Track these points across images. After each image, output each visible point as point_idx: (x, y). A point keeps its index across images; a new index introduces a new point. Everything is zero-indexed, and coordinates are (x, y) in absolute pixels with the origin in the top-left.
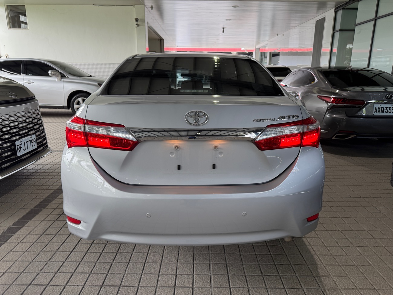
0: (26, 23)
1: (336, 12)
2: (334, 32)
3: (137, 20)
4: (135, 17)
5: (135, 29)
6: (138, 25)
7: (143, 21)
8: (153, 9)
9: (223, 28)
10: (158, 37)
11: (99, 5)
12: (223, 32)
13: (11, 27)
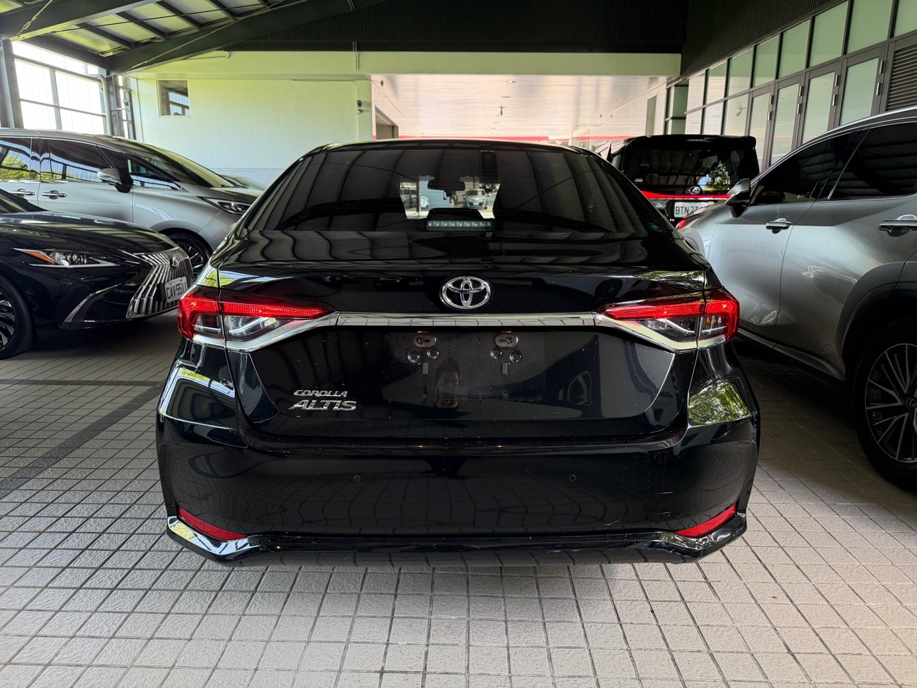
0: (188, 107)
1: (669, 90)
2: (667, 120)
3: (360, 104)
4: (357, 99)
5: (358, 116)
6: (361, 111)
7: (370, 105)
8: (384, 85)
9: (502, 108)
10: (388, 123)
11: (301, 80)
12: (501, 112)
13: (162, 113)
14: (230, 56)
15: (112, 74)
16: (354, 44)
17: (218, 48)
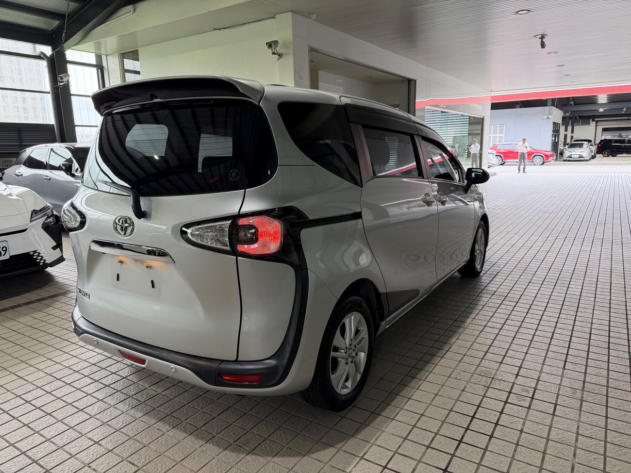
3: (269, 45)
5: (277, 64)
6: (280, 55)
11: (224, 29)
12: (543, 45)
14: (134, 11)
15: (59, 49)
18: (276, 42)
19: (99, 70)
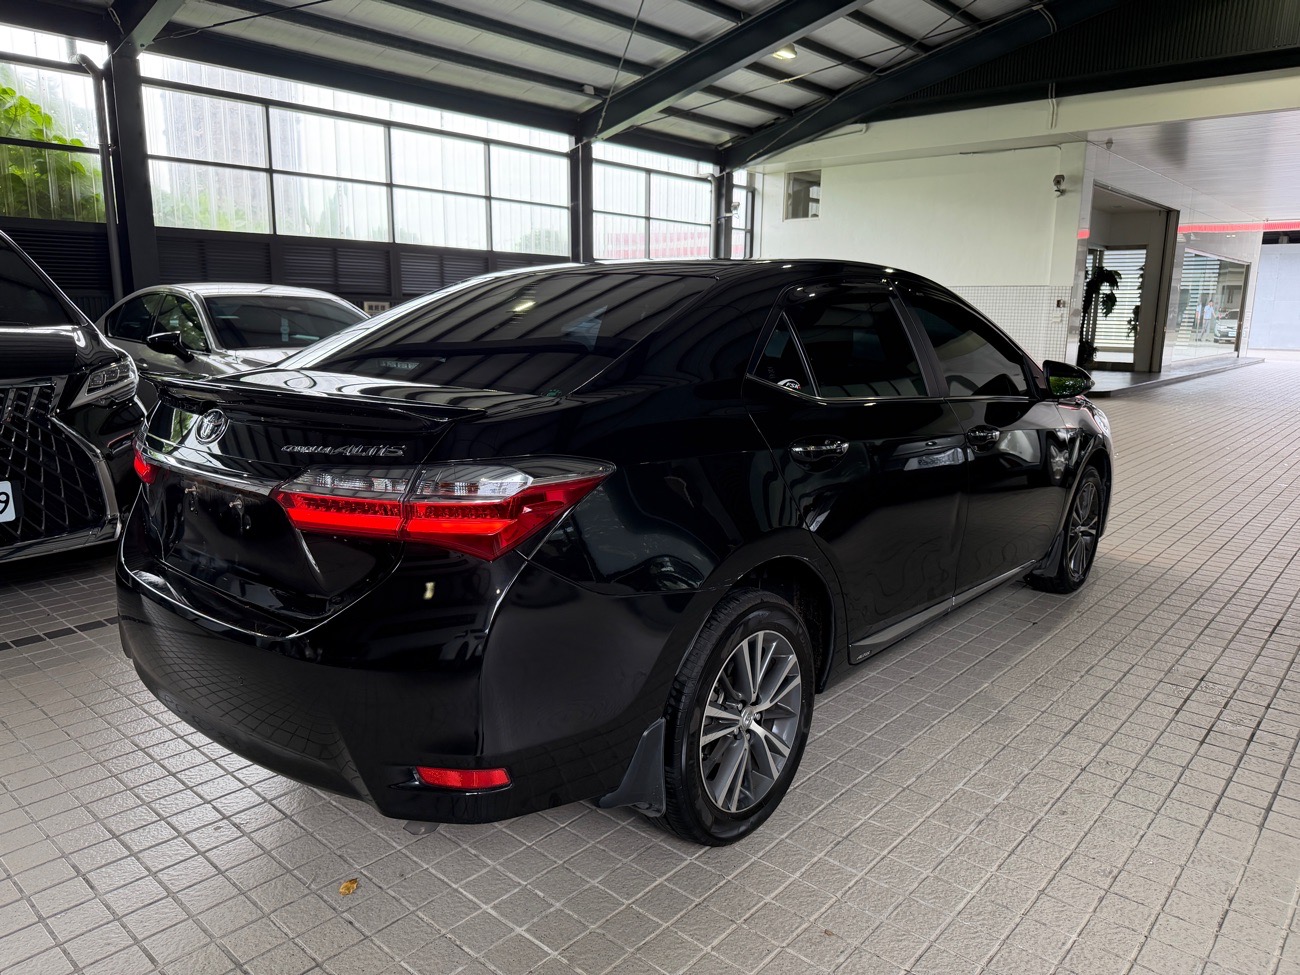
3: (1058, 180)
4: (1056, 174)
5: (1054, 201)
6: (1062, 192)
7: (1078, 180)
11: (974, 153)
13: (790, 215)
14: (867, 130)
15: (727, 171)
16: (1052, 87)
17: (853, 120)
18: (1062, 177)
19: (750, 195)
